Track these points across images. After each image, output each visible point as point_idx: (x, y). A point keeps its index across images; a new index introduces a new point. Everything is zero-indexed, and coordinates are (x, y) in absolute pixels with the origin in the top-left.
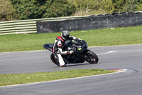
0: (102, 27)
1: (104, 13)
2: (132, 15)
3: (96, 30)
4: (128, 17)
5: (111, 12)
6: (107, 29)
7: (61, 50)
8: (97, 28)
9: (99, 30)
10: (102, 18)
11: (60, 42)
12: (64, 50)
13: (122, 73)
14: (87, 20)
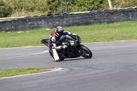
0: (38, 27)
1: (40, 14)
2: (67, 16)
3: (32, 31)
4: (63, 18)
5: (46, 13)
6: (43, 29)
7: (54, 45)
8: (33, 28)
9: (35, 31)
10: (38, 19)
11: (54, 38)
12: (58, 45)
13: (57, 72)
14: (23, 20)
